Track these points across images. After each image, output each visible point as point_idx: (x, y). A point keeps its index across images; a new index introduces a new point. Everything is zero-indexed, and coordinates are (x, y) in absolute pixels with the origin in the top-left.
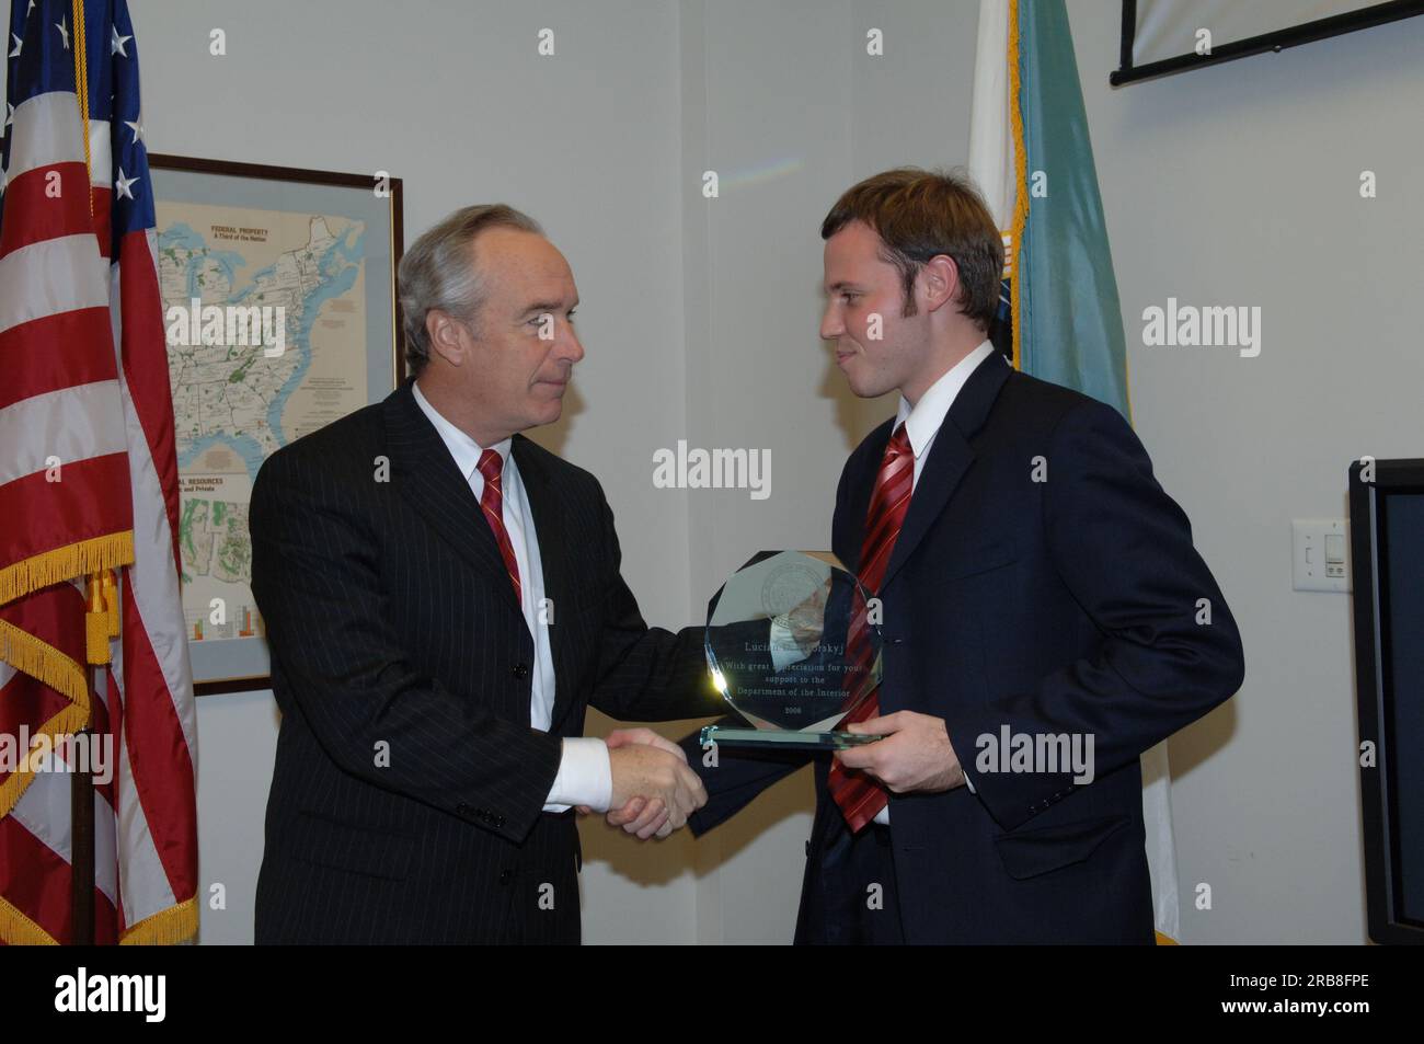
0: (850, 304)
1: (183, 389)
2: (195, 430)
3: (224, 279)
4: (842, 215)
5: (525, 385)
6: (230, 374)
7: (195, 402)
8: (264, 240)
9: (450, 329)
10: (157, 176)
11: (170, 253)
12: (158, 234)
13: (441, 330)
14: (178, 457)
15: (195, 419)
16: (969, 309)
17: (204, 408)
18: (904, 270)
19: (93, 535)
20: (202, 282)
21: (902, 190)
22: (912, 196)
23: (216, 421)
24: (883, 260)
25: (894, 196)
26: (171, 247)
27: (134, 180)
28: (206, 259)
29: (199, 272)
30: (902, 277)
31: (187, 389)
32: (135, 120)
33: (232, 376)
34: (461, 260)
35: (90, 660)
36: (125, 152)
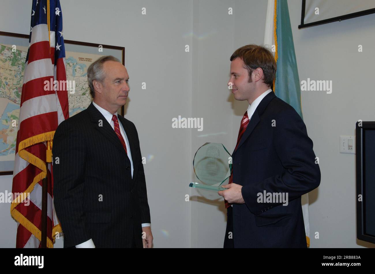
0: (236, 78)
1: (71, 97)
2: (73, 107)
3: (81, 70)
4: (235, 56)
5: (116, 97)
6: (82, 93)
7: (74, 100)
8: (91, 61)
9: (98, 85)
10: (66, 45)
11: (69, 64)
12: (66, 59)
13: (96, 85)
14: (69, 113)
15: (73, 104)
16: (266, 81)
17: (76, 101)
18: (249, 71)
19: (49, 131)
20: (76, 71)
21: (250, 50)
22: (253, 52)
23: (78, 104)
24: (245, 68)
25: (248, 52)
26: (69, 62)
27: (60, 46)
28: (77, 65)
29: (75, 69)
30: (249, 72)
31: (72, 97)
32: (61, 31)
33: (83, 94)
34: (100, 67)
35: (47, 161)
36: (59, 39)
